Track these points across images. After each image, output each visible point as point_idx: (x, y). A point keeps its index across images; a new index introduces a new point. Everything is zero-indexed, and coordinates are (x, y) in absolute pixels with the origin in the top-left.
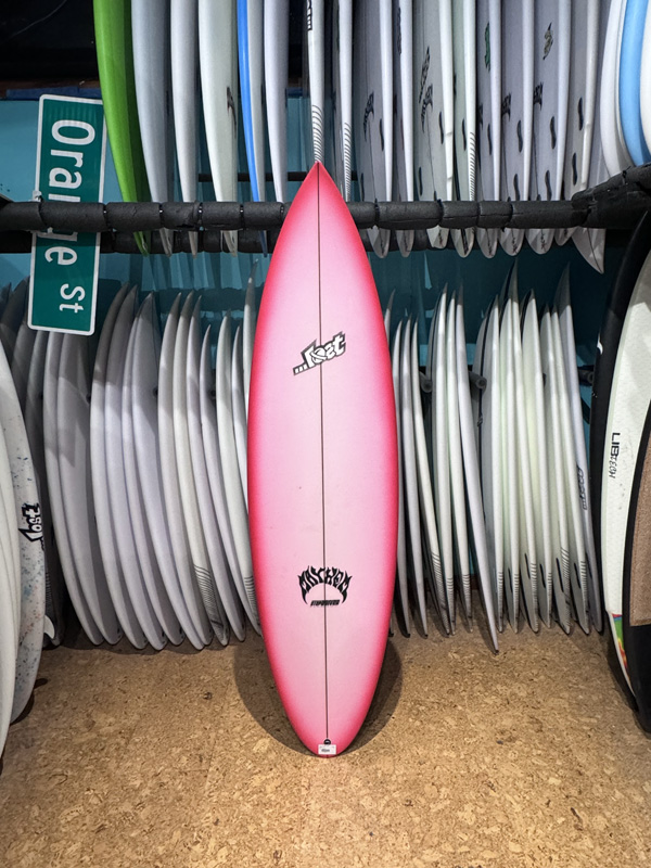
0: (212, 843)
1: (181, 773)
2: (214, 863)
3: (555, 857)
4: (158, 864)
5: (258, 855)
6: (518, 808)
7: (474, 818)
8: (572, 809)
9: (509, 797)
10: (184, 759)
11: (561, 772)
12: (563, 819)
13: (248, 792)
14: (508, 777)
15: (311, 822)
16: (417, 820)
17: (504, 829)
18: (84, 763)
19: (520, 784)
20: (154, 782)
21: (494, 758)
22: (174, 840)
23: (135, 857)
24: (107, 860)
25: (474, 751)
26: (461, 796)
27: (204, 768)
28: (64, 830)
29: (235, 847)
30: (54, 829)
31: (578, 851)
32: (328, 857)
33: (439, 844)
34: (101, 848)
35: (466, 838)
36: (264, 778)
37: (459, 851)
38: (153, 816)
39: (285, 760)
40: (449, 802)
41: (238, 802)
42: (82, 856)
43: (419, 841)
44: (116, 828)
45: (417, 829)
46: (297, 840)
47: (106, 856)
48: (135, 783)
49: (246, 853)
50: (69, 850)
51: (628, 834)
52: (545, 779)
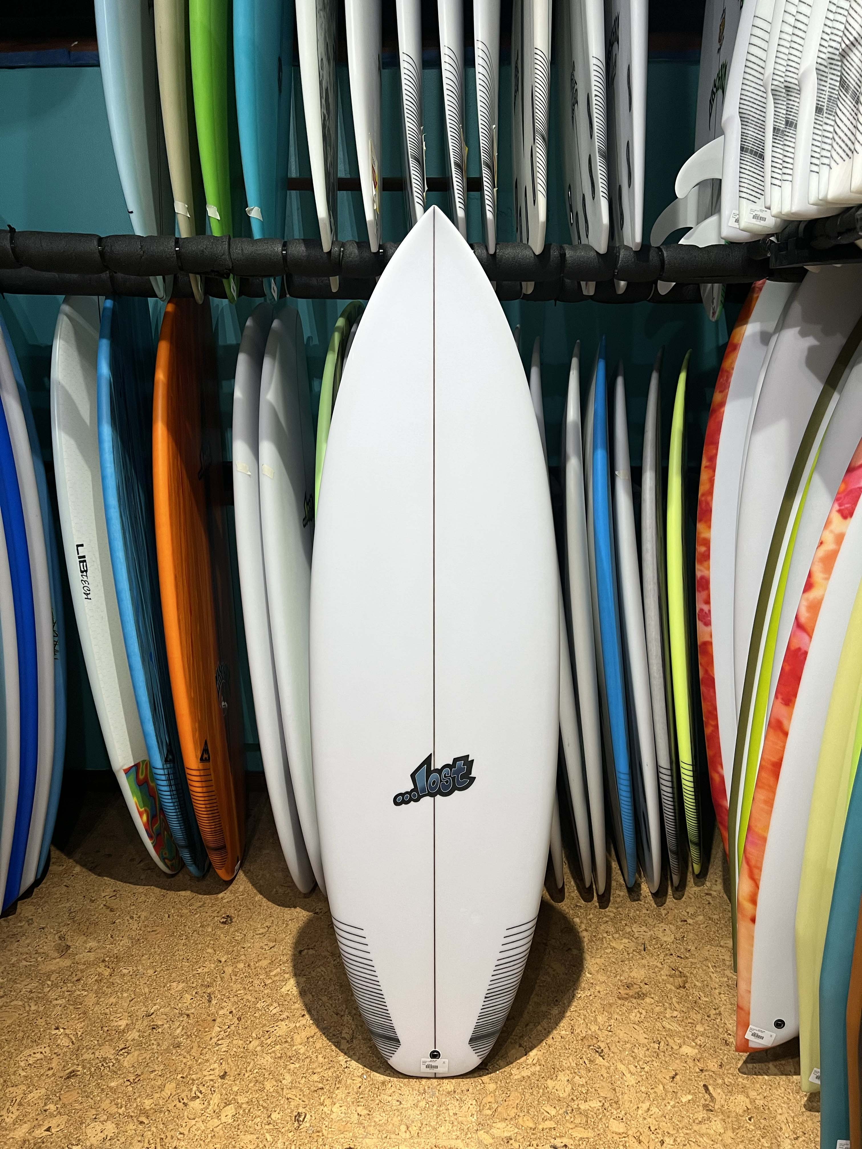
0: (216, 1099)
1: (181, 1014)
2: (216, 1122)
3: (668, 1140)
4: (143, 1119)
5: (274, 1116)
6: (631, 1080)
7: (568, 1089)
8: (705, 1086)
9: (621, 1067)
10: (188, 997)
11: (701, 1040)
12: (690, 1097)
13: (269, 1041)
14: (626, 1042)
15: (349, 1081)
16: (492, 1087)
17: (607, 1105)
18: (52, 995)
19: (640, 1052)
20: (145, 1023)
21: (610, 1019)
22: (167, 1092)
23: (114, 1109)
24: (77, 1111)
25: (585, 1008)
26: (557, 1062)
27: (213, 1010)
28: (23, 1074)
29: (244, 1106)
30: (12, 1070)
31: (702, 1135)
32: (366, 1123)
33: (516, 1117)
34: (69, 1097)
35: (553, 1112)
36: (292, 1025)
37: (541, 1127)
38: (140, 1064)
39: (323, 1004)
40: (538, 1068)
41: (255, 1053)
42: (45, 1104)
43: (489, 1112)
44: (92, 1075)
45: (490, 1099)
46: (328, 1102)
47: (77, 1106)
48: (120, 1023)
49: (259, 1113)
50: (30, 1096)
51: (775, 1118)
52: (675, 1047)
